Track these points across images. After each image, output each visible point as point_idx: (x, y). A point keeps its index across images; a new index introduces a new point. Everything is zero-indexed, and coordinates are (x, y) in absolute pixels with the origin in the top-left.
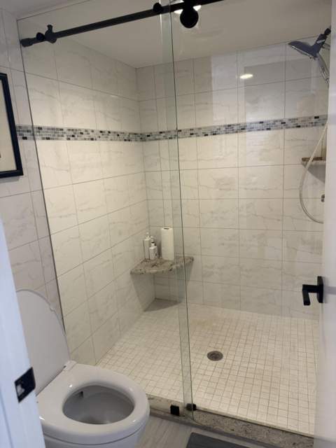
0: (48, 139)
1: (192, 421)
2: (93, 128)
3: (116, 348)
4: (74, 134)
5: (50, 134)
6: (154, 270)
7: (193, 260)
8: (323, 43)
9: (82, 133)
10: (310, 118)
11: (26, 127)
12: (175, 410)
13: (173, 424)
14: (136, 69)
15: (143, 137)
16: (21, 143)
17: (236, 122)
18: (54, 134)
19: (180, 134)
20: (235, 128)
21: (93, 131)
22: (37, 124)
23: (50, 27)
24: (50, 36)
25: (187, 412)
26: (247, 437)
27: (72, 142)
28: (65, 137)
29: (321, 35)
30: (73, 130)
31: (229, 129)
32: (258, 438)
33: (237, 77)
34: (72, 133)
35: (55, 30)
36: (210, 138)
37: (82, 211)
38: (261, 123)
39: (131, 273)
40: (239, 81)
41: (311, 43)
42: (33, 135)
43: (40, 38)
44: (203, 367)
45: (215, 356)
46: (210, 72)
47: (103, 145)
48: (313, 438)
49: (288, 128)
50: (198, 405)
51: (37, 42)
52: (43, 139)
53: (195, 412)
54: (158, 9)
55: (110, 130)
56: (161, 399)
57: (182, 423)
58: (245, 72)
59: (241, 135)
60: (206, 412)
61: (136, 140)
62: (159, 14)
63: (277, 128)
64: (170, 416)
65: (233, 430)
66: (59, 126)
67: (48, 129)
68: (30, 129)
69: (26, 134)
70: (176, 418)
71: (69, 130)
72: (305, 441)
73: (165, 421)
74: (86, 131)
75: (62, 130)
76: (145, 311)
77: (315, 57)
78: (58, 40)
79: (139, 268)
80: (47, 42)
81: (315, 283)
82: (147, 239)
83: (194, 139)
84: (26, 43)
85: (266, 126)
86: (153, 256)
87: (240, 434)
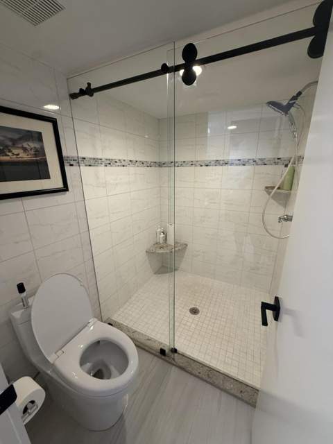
0: (90, 166)
1: (173, 362)
2: (124, 159)
3: (133, 298)
4: (110, 163)
5: (92, 162)
6: (161, 251)
7: (187, 245)
8: (294, 103)
9: (116, 162)
10: (274, 159)
11: (73, 157)
12: (163, 352)
13: (161, 361)
14: (159, 120)
15: (161, 165)
16: (67, 168)
17: (222, 159)
18: (96, 162)
19: (184, 164)
20: (221, 162)
21: (124, 160)
22: (81, 155)
23: (89, 84)
24: (89, 91)
25: (171, 354)
26: (209, 380)
27: (109, 168)
28: (103, 165)
29: (294, 96)
30: (109, 160)
31: (217, 163)
32: (217, 382)
33: (225, 127)
34: (108, 162)
35: (93, 87)
36: (204, 167)
37: (113, 213)
38: (239, 160)
39: (147, 252)
40: (227, 130)
41: (285, 103)
42: (79, 163)
43: (82, 92)
44: (186, 318)
45: (194, 311)
46: (207, 123)
47: (131, 169)
48: (258, 390)
49: (257, 165)
50: (178, 349)
51: (80, 96)
52: (86, 165)
53: (176, 355)
54: (165, 69)
55: (137, 159)
56: (155, 341)
57: (167, 361)
58: (231, 125)
59: (225, 167)
60: (183, 355)
61: (155, 166)
62: (166, 73)
63: (250, 164)
64: (159, 354)
65: (200, 373)
66: (99, 156)
67: (90, 159)
68: (76, 158)
69: (72, 162)
70: (163, 357)
71: (106, 160)
72: (249, 390)
73: (156, 358)
74: (119, 160)
75: (101, 159)
76: (155, 273)
77: (286, 113)
78: (95, 94)
79: (151, 249)
80: (87, 96)
81: (272, 302)
82: (159, 230)
83: (193, 167)
84: (74, 96)
85: (243, 163)
86: (161, 241)
87: (204, 377)
